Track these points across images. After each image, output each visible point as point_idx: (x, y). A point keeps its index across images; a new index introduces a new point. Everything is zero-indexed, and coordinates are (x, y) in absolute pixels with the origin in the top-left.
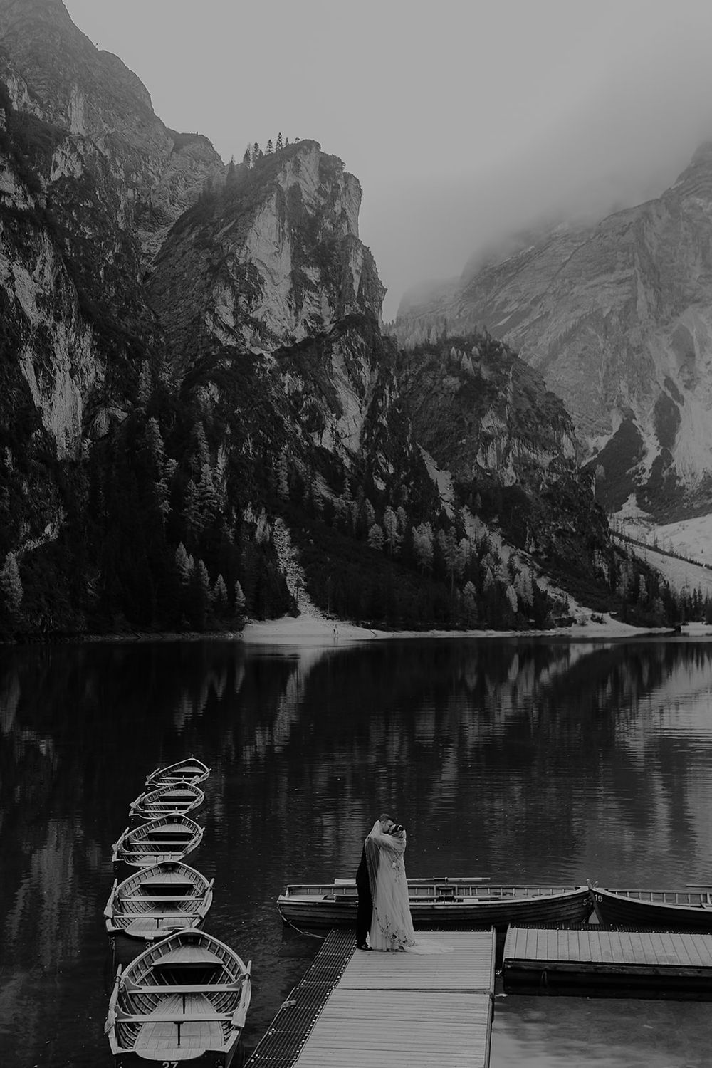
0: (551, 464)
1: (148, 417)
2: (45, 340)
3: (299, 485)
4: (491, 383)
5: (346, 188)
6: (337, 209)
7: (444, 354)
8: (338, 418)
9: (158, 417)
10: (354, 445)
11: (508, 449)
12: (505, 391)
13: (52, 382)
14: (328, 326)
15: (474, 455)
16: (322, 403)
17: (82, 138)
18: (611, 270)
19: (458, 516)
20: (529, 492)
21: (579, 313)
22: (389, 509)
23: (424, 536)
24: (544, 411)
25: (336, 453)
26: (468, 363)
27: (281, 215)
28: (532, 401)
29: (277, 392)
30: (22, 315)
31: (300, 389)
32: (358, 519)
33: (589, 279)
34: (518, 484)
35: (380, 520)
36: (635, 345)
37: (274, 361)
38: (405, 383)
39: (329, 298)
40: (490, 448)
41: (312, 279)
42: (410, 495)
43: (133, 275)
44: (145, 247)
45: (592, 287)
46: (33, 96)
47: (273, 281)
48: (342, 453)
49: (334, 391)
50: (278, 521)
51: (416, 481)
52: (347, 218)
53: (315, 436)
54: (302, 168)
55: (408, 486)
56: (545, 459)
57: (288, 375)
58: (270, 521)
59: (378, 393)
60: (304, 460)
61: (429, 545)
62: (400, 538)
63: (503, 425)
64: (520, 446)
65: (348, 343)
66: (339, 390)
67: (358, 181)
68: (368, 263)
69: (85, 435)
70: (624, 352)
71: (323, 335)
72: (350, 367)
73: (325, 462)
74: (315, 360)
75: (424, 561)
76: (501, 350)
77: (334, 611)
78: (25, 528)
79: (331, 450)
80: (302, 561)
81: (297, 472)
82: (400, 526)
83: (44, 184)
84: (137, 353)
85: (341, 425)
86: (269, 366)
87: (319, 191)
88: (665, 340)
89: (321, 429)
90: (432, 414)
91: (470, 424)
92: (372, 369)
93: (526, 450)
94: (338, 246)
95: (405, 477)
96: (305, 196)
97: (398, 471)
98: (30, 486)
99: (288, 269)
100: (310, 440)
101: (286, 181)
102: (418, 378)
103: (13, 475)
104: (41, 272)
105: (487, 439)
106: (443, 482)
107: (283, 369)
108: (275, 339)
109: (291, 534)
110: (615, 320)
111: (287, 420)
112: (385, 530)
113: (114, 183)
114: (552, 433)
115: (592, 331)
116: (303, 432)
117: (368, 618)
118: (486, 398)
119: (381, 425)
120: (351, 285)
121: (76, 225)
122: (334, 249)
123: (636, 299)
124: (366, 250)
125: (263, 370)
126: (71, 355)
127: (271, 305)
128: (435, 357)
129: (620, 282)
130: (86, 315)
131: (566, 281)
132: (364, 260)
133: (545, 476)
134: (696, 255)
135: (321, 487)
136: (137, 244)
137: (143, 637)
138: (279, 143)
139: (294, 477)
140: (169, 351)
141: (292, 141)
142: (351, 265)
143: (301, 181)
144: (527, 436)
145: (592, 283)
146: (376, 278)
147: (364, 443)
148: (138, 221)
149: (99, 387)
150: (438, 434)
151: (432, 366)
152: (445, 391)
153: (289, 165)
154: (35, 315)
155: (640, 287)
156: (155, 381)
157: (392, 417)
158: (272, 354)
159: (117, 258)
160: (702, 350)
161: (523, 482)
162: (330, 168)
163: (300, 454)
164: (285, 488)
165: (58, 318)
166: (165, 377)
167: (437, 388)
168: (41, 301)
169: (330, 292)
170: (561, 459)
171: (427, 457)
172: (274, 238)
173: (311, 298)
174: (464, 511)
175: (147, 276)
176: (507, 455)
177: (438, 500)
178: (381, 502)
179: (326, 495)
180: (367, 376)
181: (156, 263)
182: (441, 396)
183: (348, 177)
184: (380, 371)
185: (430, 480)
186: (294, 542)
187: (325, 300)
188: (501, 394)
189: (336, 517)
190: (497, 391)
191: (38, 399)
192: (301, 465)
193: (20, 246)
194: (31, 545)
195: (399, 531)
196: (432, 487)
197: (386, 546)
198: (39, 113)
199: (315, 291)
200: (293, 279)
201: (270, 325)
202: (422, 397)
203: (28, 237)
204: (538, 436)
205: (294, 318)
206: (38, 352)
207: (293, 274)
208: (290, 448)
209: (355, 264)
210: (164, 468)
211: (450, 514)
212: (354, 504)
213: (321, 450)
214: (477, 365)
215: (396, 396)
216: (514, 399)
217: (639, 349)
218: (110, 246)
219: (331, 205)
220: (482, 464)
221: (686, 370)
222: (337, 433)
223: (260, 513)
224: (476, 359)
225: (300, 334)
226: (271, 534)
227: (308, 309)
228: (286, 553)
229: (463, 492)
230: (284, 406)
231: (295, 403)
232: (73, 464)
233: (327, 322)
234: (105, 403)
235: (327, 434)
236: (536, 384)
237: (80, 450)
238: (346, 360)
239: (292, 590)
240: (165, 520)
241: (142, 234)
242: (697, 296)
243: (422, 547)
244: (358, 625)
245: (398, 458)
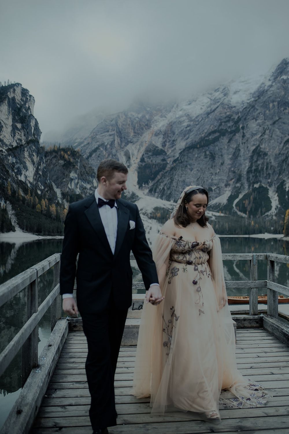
0: (90, 188)
3: (14, 192)
4: (73, 163)
5: (30, 99)
6: (27, 106)
7: (59, 153)
8: (26, 171)
10: (31, 180)
11: (78, 183)
12: (77, 166)
14: (23, 142)
15: (68, 184)
16: (21, 166)
18: (108, 131)
19: (63, 202)
20: (83, 196)
21: (98, 143)
22: (43, 200)
23: (53, 208)
24: (88, 172)
25: (26, 182)
26: (66, 156)
27: (9, 105)
28: (85, 169)
29: (7, 162)
31: (14, 162)
32: (33, 203)
33: (101, 134)
34: (81, 194)
35: (40, 203)
36: (114, 154)
37: (6, 152)
38: (47, 161)
39: (24, 134)
40: (72, 182)
41: (19, 127)
42: (48, 196)
45: (102, 136)
47: (6, 127)
48: (27, 182)
49: (25, 163)
50: (8, 202)
51: (50, 191)
52: (30, 109)
53: (19, 176)
54: (16, 92)
55: (48, 193)
56: (88, 186)
57: (10, 157)
58: (5, 202)
59: (39, 164)
60: (16, 184)
61: (55, 211)
62: (46, 209)
63: (76, 176)
64: (81, 182)
65: (30, 148)
66: (27, 162)
67: (34, 98)
68: (37, 123)
70: (111, 156)
71: (22, 145)
72: (30, 156)
73: (22, 184)
74: (19, 153)
75: (53, 216)
76: (76, 153)
77: (27, 230)
79: (24, 181)
80: (16, 215)
81: (13, 188)
82: (46, 205)
85: (27, 173)
86: (4, 154)
87: (21, 99)
88: (122, 153)
89: (21, 174)
90: (55, 171)
91: (67, 175)
92: (37, 157)
93: (83, 183)
94: (27, 118)
95: (47, 190)
96: (17, 101)
97: (45, 188)
99: (11, 124)
100: (17, 177)
101: (11, 95)
102: (51, 160)
105: (72, 180)
106: (58, 192)
107: (9, 155)
108: (6, 145)
109: (12, 206)
110: (108, 146)
111: (10, 171)
112: (41, 206)
114: (91, 179)
115: (102, 149)
116: (15, 175)
117: (37, 232)
118: (72, 167)
119: (40, 174)
120: (31, 130)
122: (26, 118)
123: (114, 141)
124: (36, 119)
125: (3, 155)
127: (5, 134)
128: (56, 154)
129: (110, 135)
131: (95, 134)
132: (35, 123)
133: (88, 191)
134: (132, 129)
135: (22, 193)
138: (8, 83)
139: (12, 189)
141: (13, 83)
142: (31, 124)
143: (15, 96)
144: (83, 179)
145: (102, 135)
146: (39, 128)
147: (34, 179)
150: (57, 178)
151: (55, 157)
152: (59, 165)
153: (12, 90)
155: (116, 137)
157: (43, 171)
158: (5, 150)
160: (133, 157)
161: (82, 193)
162: (25, 92)
163: (14, 181)
164: (10, 192)
167: (57, 164)
169: (24, 131)
170: (93, 186)
171: (53, 184)
172: (7, 113)
173: (18, 133)
174: (64, 201)
176: (77, 184)
177: (57, 197)
178: (40, 198)
179: (23, 195)
180: (36, 159)
182: (58, 166)
183: (30, 96)
184: (40, 157)
185: (54, 191)
186: (13, 209)
187: (23, 134)
188: (76, 166)
189: (26, 202)
190: (75, 166)
192: (15, 186)
195: (46, 206)
196: (55, 193)
197: (42, 211)
199: (20, 131)
200: (13, 127)
201: (5, 141)
202: (52, 166)
204: (87, 179)
205: (13, 139)
207: (12, 125)
208: (11, 180)
209: (33, 123)
211: (60, 202)
212: (32, 198)
213: (21, 181)
214: (69, 157)
215: (45, 165)
216: (80, 168)
217: (115, 155)
219: (25, 104)
220: (70, 187)
221: (128, 162)
222: (26, 176)
223: (2, 199)
224: (69, 155)
225: (15, 144)
226: (6, 207)
227: (17, 136)
228: (11, 212)
229: (64, 195)
230: (9, 167)
231: (13, 166)
233: (23, 141)
235: (23, 176)
236: (86, 164)
238: (29, 153)
239: (13, 224)
242: (132, 141)
243: (53, 211)
244: (34, 234)
245: (45, 184)
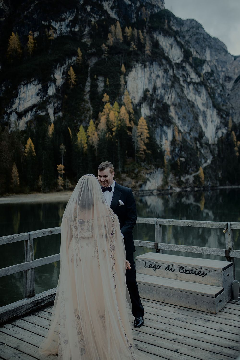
1: (231, 132)
2: (204, 114)
9: (234, 131)
13: (207, 124)
17: (210, 61)
30: (199, 108)
43: (225, 95)
44: (227, 87)
46: (197, 52)
69: (215, 137)
78: (203, 161)
83: (202, 74)
84: (228, 114)
98: (204, 150)
103: (199, 148)
104: (203, 97)
113: (218, 71)
121: (210, 84)
126: (211, 117)
130: (214, 106)
136: (225, 86)
137: (233, 187)
140: (235, 114)
148: (225, 81)
149: (219, 125)
154: (202, 108)
156: (233, 122)
159: (221, 91)
165: (208, 108)
166: (235, 120)
168: (203, 104)
175: (228, 95)
181: (231, 90)
191: (204, 129)
193: (197, 91)
194: (205, 165)
198: (198, 57)
203: (199, 89)
206: (203, 117)
210: (236, 144)
218: (219, 88)
232: (213, 145)
234: (220, 128)
237: (215, 141)
240: (237, 157)
241: (226, 84)
